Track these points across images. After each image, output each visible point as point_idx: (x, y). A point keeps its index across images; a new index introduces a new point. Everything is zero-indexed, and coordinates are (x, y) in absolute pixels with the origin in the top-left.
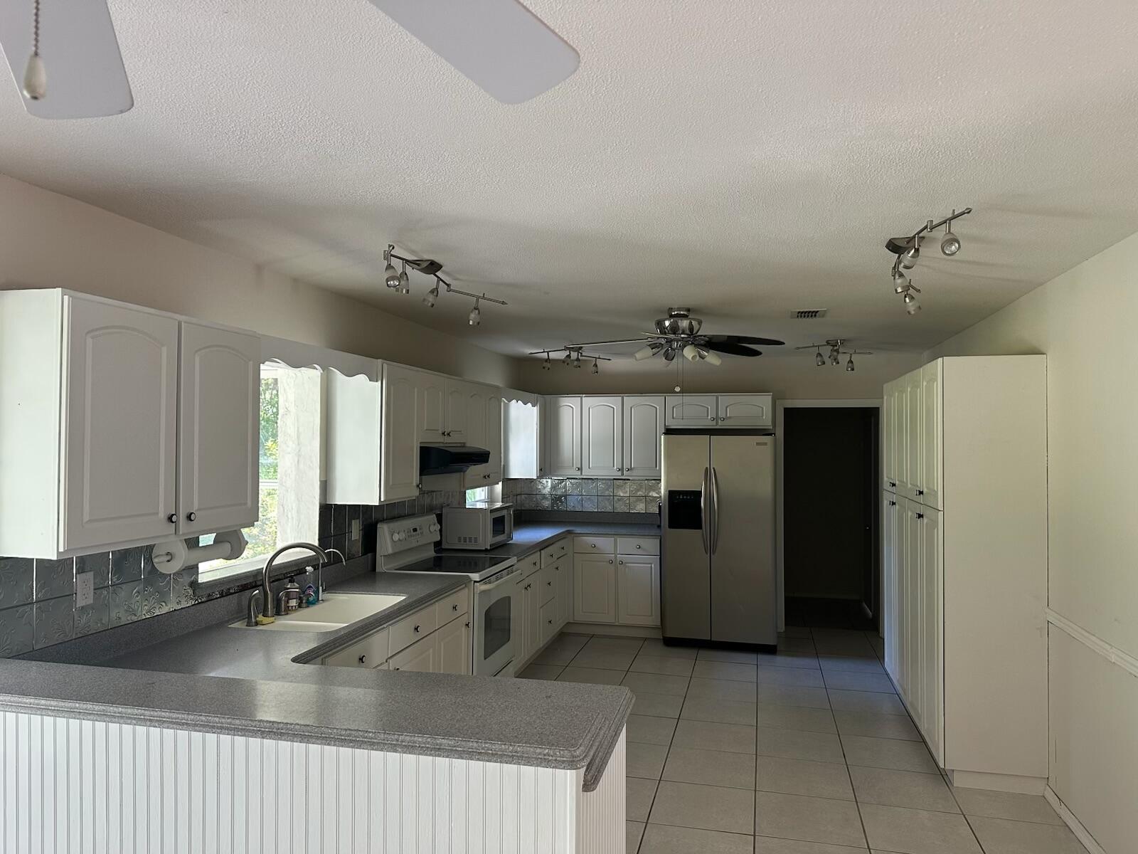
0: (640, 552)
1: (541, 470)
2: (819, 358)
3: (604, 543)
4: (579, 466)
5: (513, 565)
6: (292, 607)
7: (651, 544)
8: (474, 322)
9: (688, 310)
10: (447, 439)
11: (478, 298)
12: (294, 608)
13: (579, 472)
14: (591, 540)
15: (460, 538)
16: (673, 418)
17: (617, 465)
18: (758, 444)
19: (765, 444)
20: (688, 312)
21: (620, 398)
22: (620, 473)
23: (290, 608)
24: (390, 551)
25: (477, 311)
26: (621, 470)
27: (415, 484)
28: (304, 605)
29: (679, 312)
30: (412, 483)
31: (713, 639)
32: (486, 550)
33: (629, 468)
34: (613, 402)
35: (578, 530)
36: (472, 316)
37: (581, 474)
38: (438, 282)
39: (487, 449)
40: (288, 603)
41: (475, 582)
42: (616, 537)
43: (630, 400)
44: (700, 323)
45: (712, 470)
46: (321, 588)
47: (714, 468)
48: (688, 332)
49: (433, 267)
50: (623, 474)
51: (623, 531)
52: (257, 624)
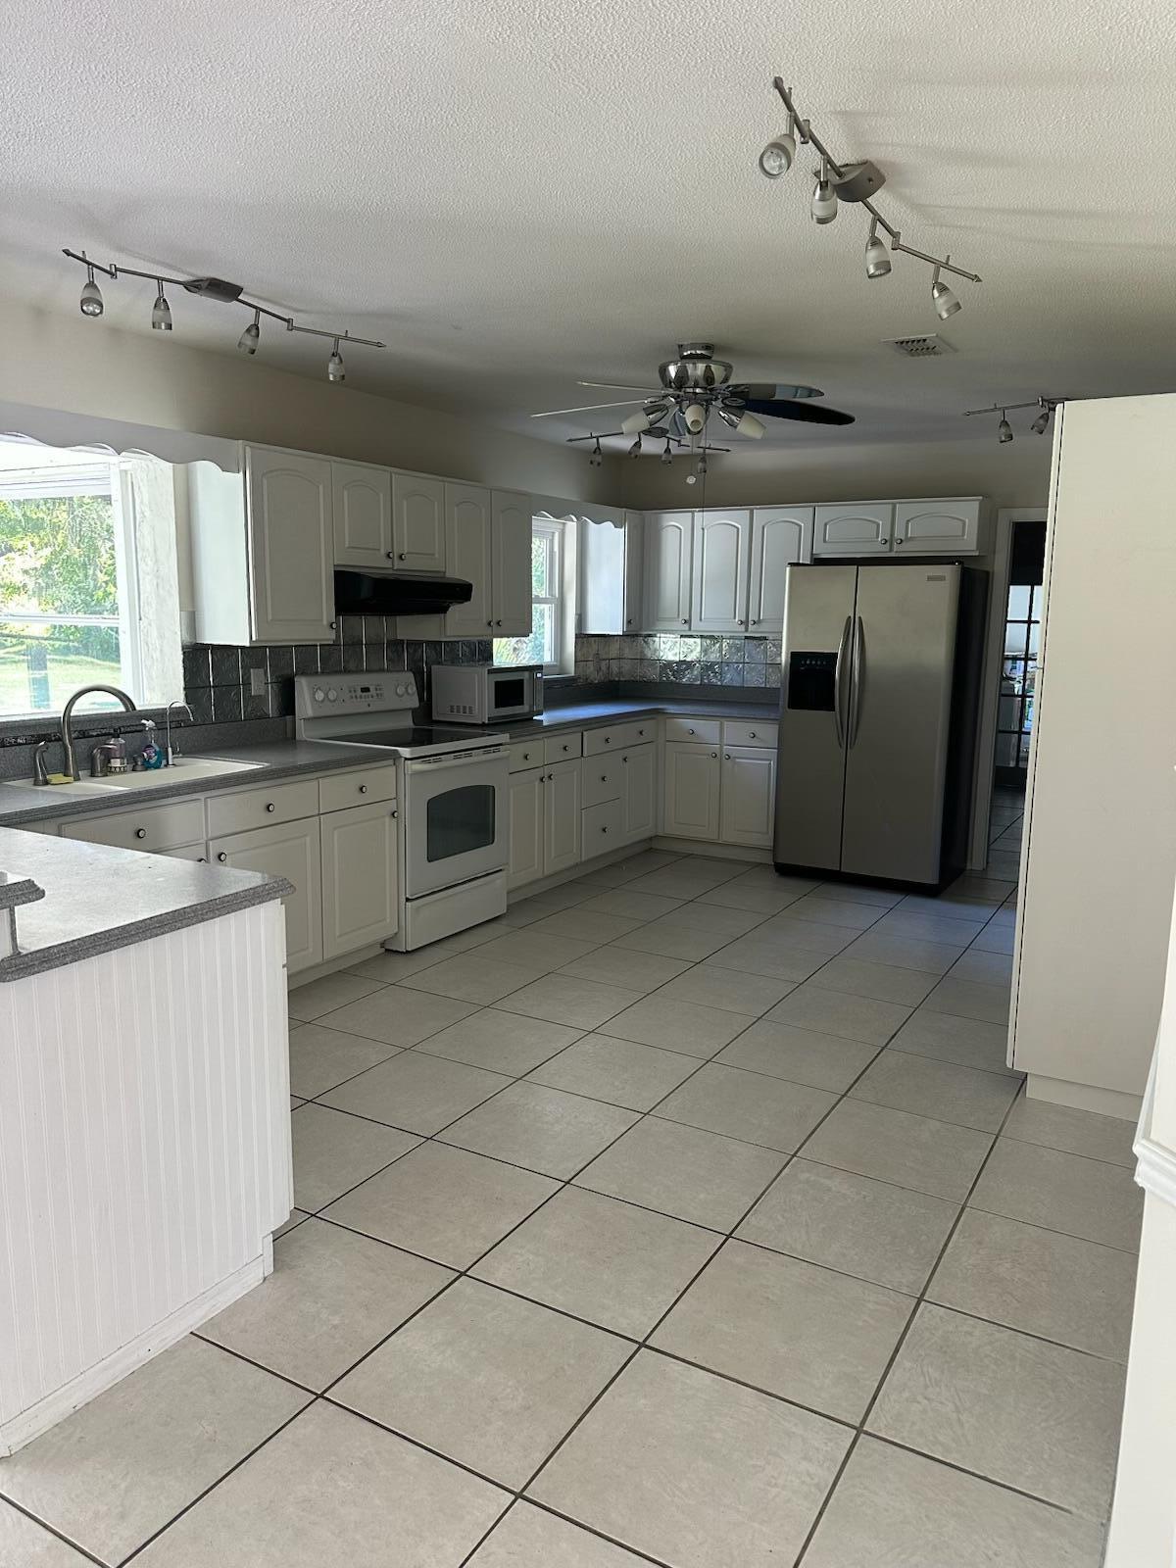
0: (754, 742)
1: (629, 622)
2: (1003, 430)
3: (706, 728)
4: (687, 618)
5: (501, 745)
6: (115, 768)
7: (768, 732)
8: (335, 376)
9: (707, 347)
10: (398, 565)
11: (337, 338)
12: (118, 770)
13: (686, 627)
14: (689, 723)
15: (452, 707)
16: (825, 541)
17: (740, 616)
18: (930, 578)
19: (942, 578)
20: (709, 351)
21: (748, 511)
22: (743, 628)
23: (113, 769)
24: (310, 713)
25: (337, 359)
26: (745, 623)
27: (325, 622)
28: (139, 768)
29: (693, 352)
30: (322, 620)
31: (842, 870)
32: (483, 724)
33: (756, 620)
34: (736, 518)
35: (671, 708)
36: (331, 367)
37: (690, 629)
38: (257, 316)
39: (468, 580)
40: (109, 762)
41: (406, 759)
42: (723, 720)
43: (761, 515)
44: (728, 368)
45: (857, 620)
46: (170, 749)
47: (860, 618)
48: (702, 383)
49: (226, 290)
50: (747, 630)
51: (735, 712)
52: (46, 783)
